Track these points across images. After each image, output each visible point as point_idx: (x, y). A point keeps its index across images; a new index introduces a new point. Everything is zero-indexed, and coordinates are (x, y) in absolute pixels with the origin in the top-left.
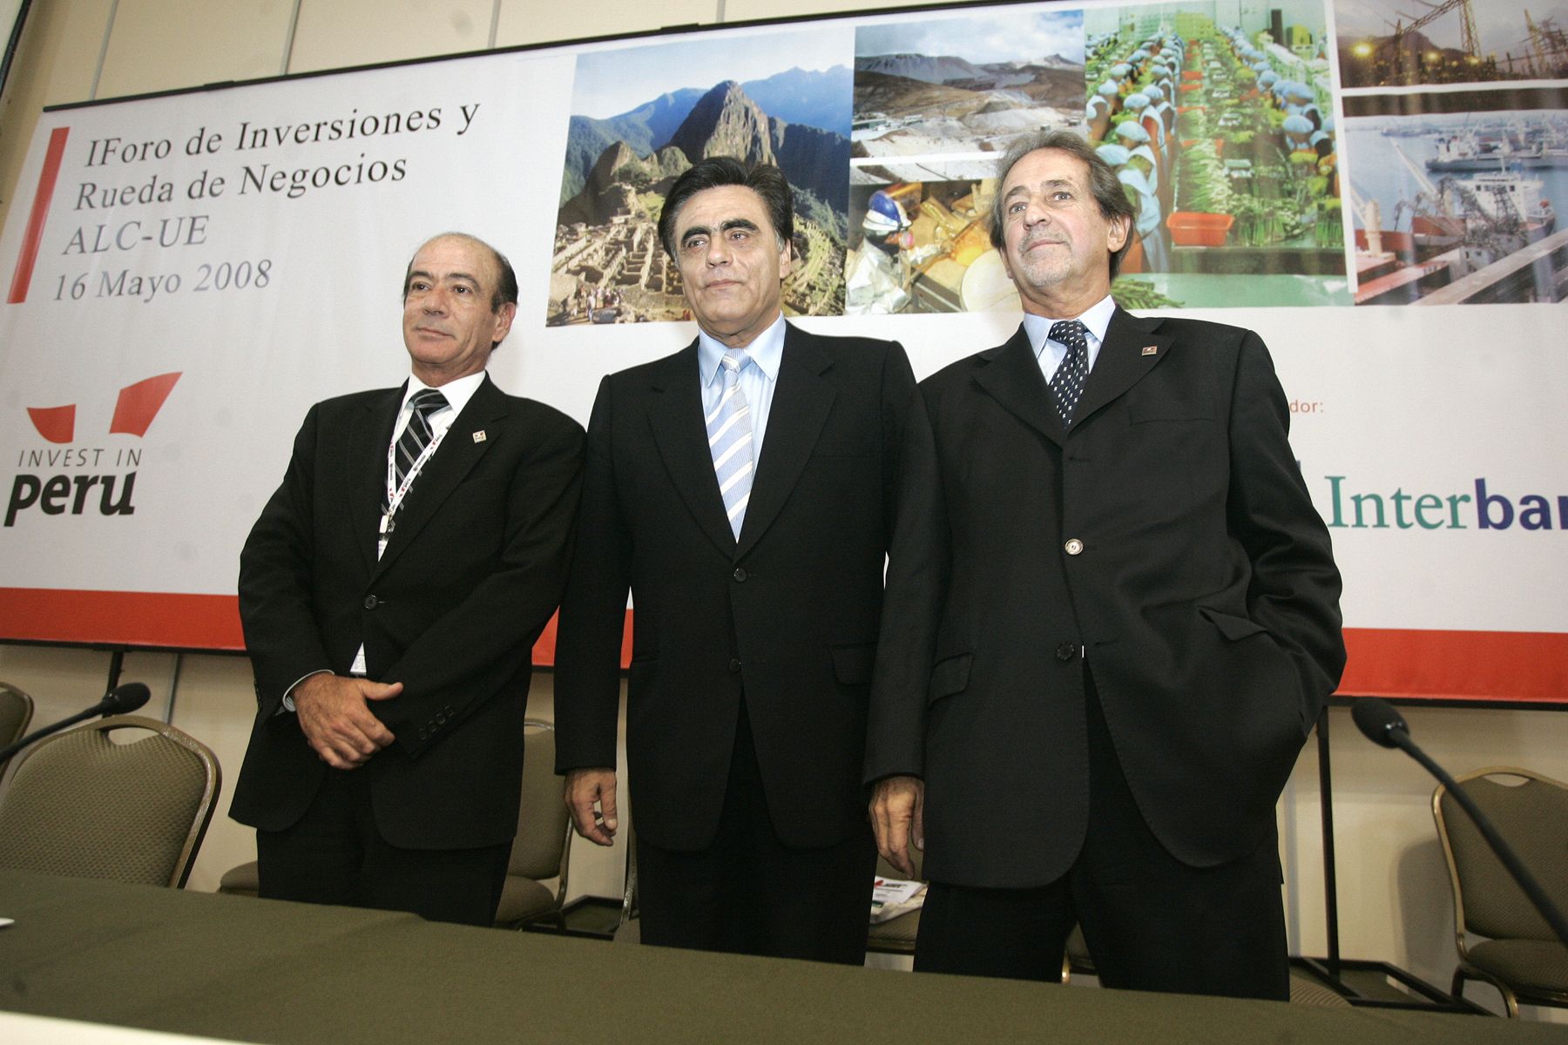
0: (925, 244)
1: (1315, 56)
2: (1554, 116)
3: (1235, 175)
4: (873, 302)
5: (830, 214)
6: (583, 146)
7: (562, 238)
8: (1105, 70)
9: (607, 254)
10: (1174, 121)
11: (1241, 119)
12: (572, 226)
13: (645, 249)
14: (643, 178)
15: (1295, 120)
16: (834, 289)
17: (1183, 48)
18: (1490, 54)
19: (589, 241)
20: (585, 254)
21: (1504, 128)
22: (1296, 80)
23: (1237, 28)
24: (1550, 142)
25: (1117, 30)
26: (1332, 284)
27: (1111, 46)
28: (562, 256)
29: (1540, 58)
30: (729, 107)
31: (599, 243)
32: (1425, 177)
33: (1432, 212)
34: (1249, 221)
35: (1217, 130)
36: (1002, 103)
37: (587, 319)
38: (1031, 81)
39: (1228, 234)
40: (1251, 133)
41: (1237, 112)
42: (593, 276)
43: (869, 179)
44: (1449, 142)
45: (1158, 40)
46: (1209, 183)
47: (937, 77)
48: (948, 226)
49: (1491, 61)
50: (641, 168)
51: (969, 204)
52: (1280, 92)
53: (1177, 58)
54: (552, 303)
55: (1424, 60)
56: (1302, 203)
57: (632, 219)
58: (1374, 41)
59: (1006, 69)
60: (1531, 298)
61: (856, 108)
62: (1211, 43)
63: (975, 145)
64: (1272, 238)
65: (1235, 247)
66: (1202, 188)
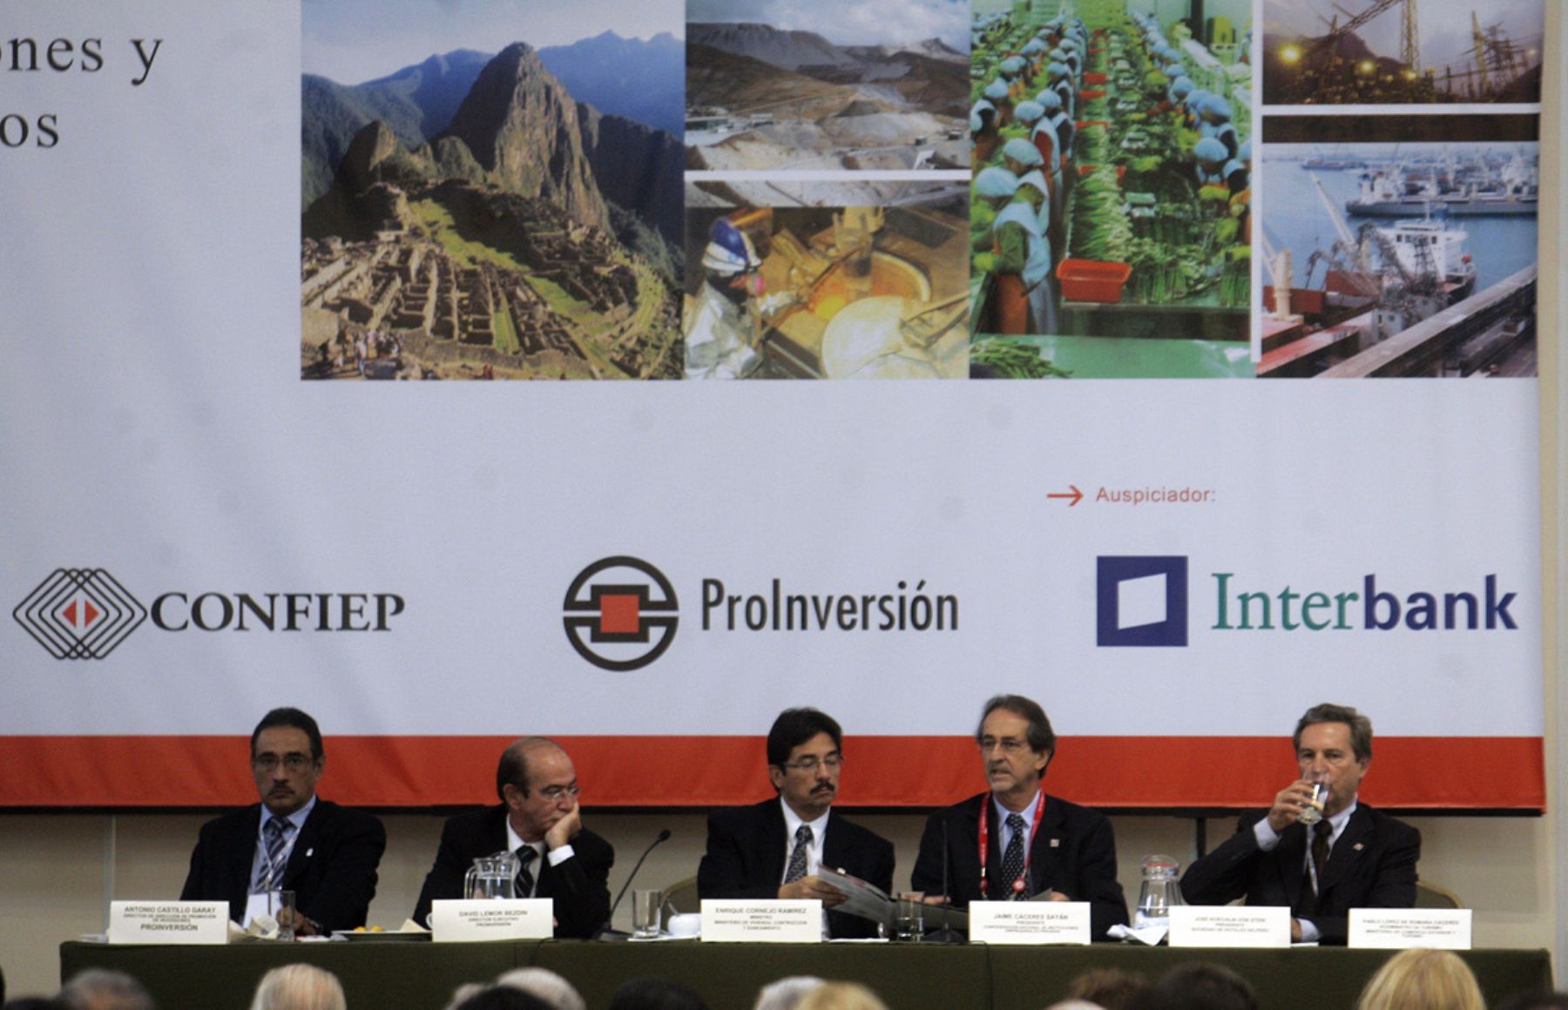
0: (778, 290)
1: (1237, 59)
2: (1490, 149)
3: (1137, 213)
4: (718, 364)
5: (661, 245)
6: (325, 124)
7: (310, 258)
8: (994, 64)
9: (375, 283)
10: (1071, 140)
11: (1147, 140)
12: (322, 240)
13: (427, 281)
14: (415, 178)
15: (1207, 143)
16: (670, 345)
17: (1086, 39)
18: (1429, 68)
19: (348, 263)
20: (346, 280)
21: (1434, 165)
22: (1213, 91)
23: (1151, 16)
24: (1480, 184)
25: (1009, 9)
26: (1234, 352)
27: (1002, 30)
28: (314, 283)
29: (1482, 75)
30: (524, 83)
31: (361, 267)
32: (1343, 221)
33: (1348, 266)
34: (1146, 272)
35: (1119, 153)
36: (871, 103)
37: (357, 372)
38: (906, 75)
39: (1125, 287)
40: (1156, 159)
41: (1144, 131)
42: (360, 313)
43: (709, 199)
44: (1374, 179)
45: (1058, 26)
46: (1107, 223)
47: (789, 62)
48: (804, 267)
49: (1429, 76)
50: (411, 164)
51: (830, 240)
52: (1194, 106)
53: (1079, 53)
54: (306, 348)
55: (1356, 72)
56: (1208, 250)
57: (406, 236)
58: (1303, 42)
59: (875, 55)
60: (1440, 373)
61: (690, 97)
62: (1120, 34)
63: (836, 160)
64: (1173, 294)
65: (1130, 305)
66: (1099, 229)
